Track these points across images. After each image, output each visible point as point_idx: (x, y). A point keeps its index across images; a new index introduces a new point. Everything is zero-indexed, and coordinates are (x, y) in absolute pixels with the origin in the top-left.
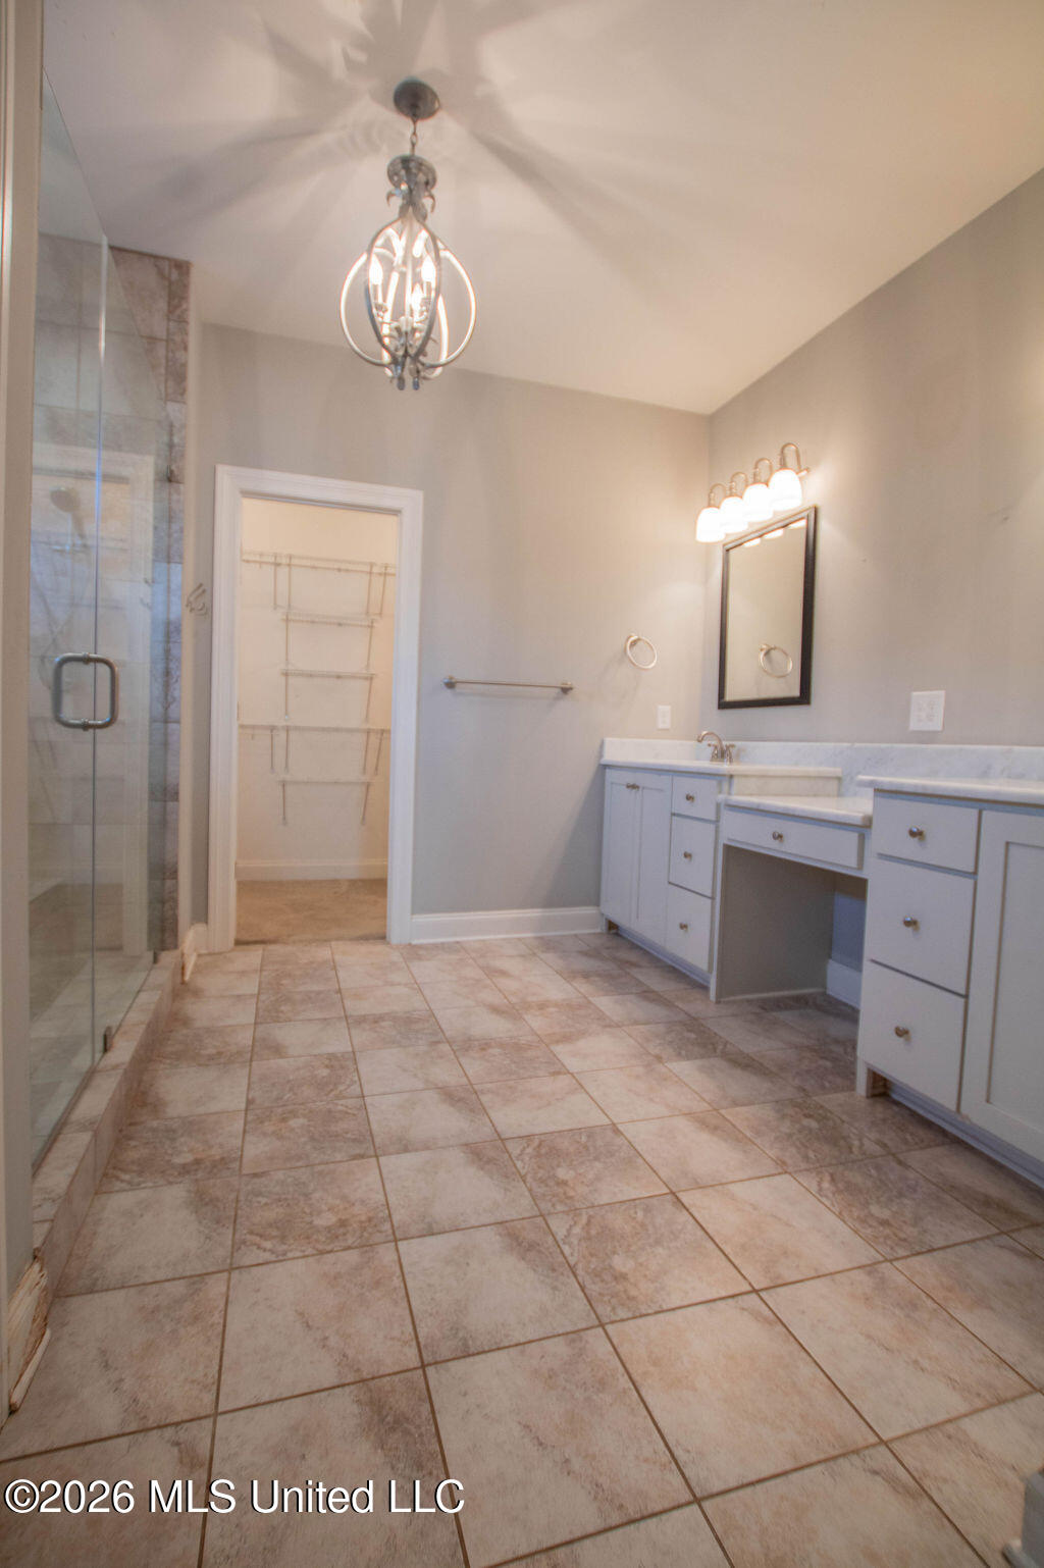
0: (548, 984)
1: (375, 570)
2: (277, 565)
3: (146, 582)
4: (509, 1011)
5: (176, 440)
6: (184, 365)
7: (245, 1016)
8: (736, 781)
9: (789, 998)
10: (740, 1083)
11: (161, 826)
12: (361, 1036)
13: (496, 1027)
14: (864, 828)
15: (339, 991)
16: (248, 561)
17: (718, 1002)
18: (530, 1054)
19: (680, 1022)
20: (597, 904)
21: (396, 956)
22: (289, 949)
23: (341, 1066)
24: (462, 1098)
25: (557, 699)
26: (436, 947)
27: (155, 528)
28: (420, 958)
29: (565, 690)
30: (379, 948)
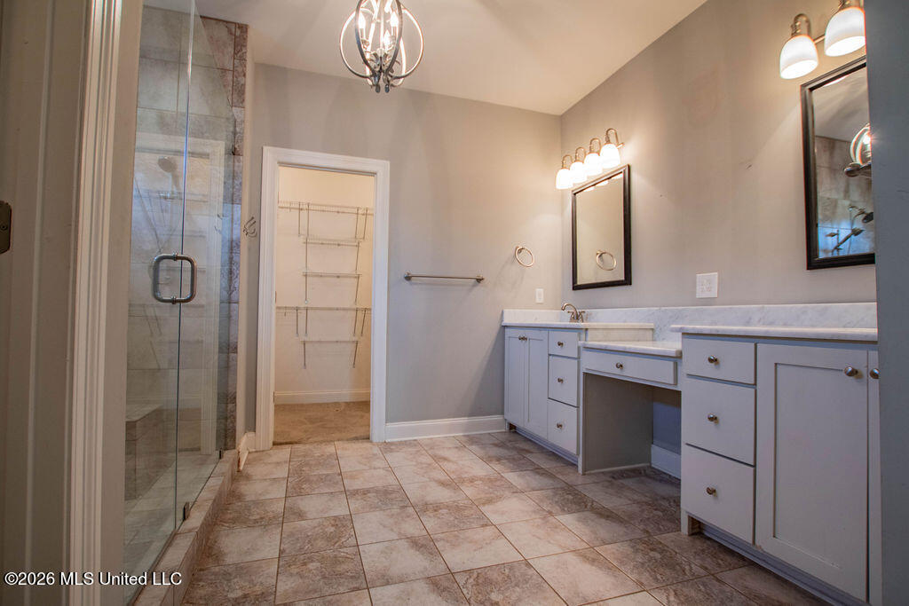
0: (473, 465)
1: (360, 212)
2: (300, 209)
3: (218, 216)
4: (451, 484)
5: (238, 129)
6: (244, 85)
7: (278, 492)
8: (589, 332)
9: (627, 470)
10: (605, 529)
11: (226, 368)
12: (355, 504)
13: (443, 495)
14: (677, 358)
15: (340, 474)
16: (282, 208)
17: (584, 474)
18: (466, 512)
19: (562, 488)
20: (503, 413)
21: (376, 450)
22: (307, 446)
23: (343, 524)
24: (424, 545)
25: (474, 286)
26: (401, 443)
27: (225, 183)
28: (392, 451)
29: (479, 280)
30: (366, 445)
